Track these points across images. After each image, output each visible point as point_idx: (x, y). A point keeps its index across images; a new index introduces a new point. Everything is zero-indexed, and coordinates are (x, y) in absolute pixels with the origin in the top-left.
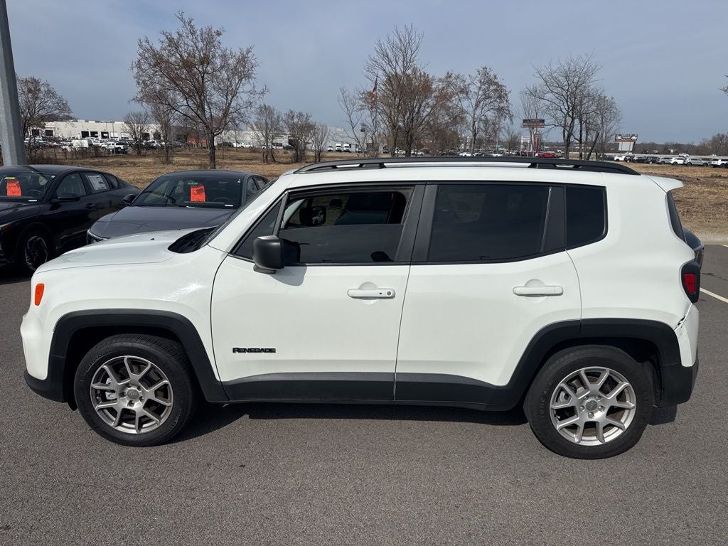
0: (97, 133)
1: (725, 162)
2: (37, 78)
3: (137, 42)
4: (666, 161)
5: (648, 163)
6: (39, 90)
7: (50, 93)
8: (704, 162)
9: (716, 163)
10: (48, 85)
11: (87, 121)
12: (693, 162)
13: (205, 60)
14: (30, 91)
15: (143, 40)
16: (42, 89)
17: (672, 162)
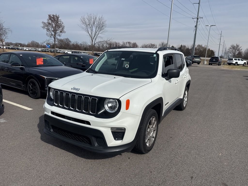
1: (42, 50)
4: (22, 49)
5: (16, 49)
8: (35, 50)
9: (39, 50)
12: (32, 50)
17: (25, 49)
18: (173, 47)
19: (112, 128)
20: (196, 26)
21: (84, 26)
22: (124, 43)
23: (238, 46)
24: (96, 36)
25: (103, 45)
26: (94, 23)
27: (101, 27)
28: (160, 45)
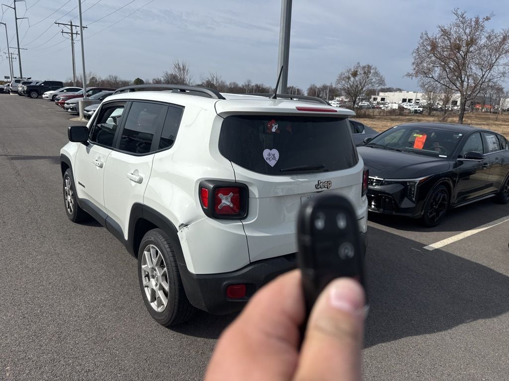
0: (412, 100)
2: (370, 65)
3: (420, 35)
6: (370, 72)
7: (376, 74)
10: (376, 69)
11: (408, 92)
13: (472, 42)
14: (365, 73)
15: (424, 33)
16: (372, 71)
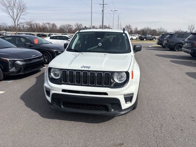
18: (85, 27)
19: (124, 95)
20: (103, 11)
21: (4, 8)
22: (44, 24)
23: (130, 26)
24: (18, 18)
25: (23, 26)
26: (14, 5)
27: (22, 9)
28: (75, 25)
